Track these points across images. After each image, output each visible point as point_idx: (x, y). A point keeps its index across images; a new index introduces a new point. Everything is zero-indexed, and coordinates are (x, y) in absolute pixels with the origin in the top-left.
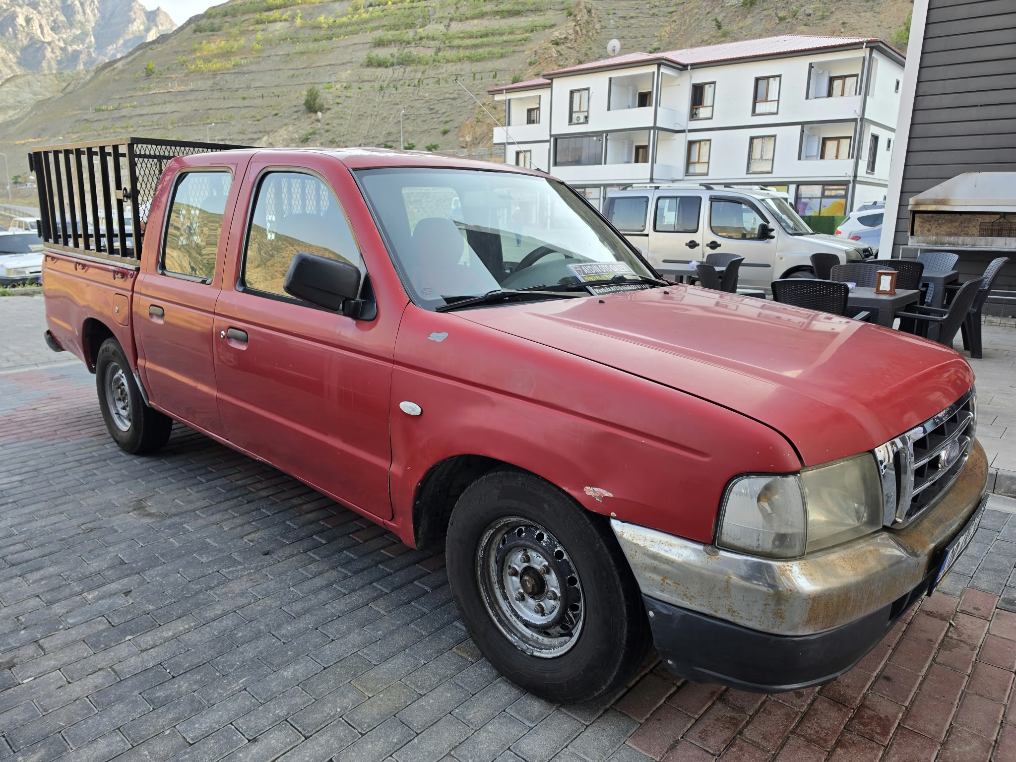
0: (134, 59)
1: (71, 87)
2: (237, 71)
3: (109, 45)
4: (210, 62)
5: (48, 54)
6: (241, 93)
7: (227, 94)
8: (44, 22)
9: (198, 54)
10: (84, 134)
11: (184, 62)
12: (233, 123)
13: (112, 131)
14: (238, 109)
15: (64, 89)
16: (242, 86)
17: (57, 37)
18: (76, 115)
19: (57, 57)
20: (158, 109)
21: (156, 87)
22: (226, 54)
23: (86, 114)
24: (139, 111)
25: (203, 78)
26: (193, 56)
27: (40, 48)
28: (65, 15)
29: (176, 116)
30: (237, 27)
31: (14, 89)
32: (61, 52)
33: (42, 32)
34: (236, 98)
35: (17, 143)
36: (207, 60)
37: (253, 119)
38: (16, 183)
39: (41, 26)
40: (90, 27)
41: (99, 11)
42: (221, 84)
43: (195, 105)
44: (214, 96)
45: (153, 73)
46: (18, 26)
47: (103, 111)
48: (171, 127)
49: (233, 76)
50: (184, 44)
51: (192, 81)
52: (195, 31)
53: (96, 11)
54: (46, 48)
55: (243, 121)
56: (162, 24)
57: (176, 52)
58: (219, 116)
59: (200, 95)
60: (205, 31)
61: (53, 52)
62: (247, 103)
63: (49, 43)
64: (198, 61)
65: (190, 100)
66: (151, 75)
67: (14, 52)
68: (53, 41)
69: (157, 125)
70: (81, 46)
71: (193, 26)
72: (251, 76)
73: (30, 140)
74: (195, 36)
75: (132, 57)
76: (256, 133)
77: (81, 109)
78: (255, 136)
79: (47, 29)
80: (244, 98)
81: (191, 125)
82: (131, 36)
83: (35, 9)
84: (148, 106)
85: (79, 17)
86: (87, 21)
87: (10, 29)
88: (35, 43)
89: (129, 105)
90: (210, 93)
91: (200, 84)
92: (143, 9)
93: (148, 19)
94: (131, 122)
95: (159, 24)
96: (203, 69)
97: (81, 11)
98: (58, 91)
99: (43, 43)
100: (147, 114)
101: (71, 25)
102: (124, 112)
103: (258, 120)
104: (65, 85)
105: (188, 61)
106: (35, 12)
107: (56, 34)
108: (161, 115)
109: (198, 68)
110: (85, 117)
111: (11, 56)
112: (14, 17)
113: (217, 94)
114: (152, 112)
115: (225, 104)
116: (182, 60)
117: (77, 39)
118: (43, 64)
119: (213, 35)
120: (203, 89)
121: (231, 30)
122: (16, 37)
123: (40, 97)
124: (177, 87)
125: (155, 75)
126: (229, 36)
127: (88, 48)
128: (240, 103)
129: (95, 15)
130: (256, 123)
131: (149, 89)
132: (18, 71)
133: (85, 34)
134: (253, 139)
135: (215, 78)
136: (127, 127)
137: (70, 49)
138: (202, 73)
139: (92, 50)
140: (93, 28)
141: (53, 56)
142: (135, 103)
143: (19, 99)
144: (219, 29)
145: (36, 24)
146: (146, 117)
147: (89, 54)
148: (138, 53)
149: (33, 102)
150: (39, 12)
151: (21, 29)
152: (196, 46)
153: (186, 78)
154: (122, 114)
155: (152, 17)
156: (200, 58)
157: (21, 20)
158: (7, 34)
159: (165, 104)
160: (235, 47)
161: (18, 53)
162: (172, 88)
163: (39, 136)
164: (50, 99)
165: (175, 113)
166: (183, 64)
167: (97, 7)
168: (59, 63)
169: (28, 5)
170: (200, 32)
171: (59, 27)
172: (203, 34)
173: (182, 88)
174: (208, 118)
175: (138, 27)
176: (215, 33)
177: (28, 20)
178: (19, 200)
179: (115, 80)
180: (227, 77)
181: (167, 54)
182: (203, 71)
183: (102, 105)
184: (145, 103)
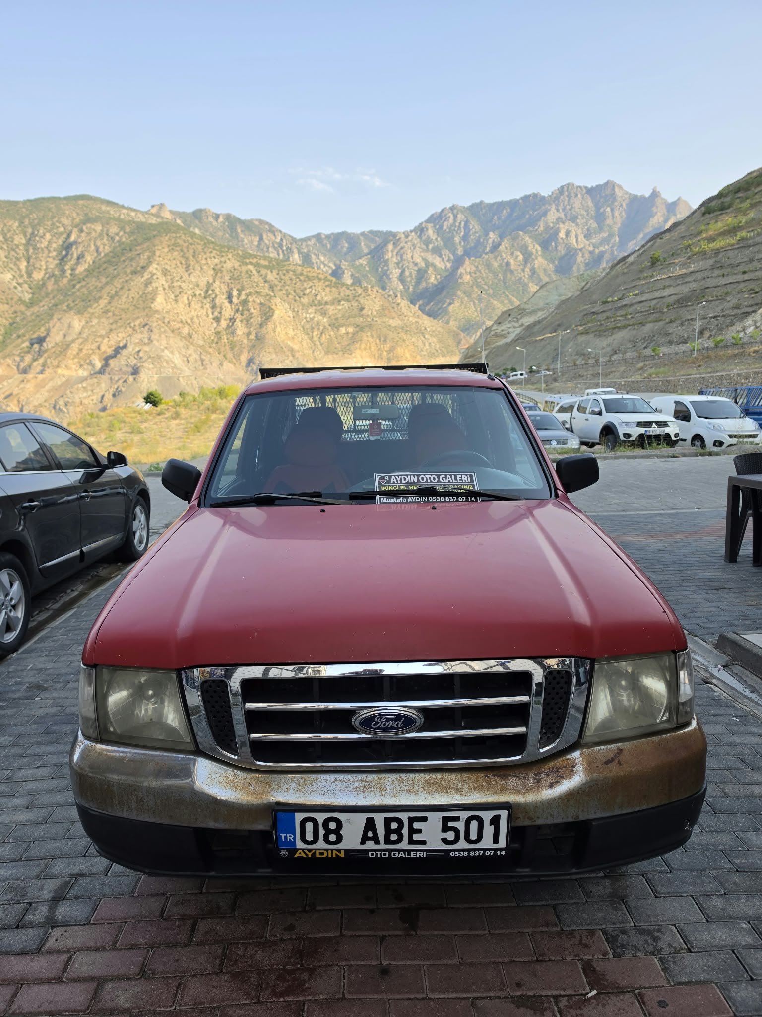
0: (645, 251)
1: (588, 286)
2: (741, 245)
3: (630, 241)
4: (714, 241)
5: (579, 259)
6: (742, 268)
7: (725, 271)
8: (580, 232)
9: (704, 235)
10: (589, 325)
11: (689, 245)
12: (728, 299)
13: (613, 320)
14: (737, 284)
15: (583, 288)
16: (745, 259)
17: (588, 243)
18: (586, 310)
19: (585, 260)
20: (657, 294)
21: (659, 274)
22: (732, 231)
23: (593, 307)
24: (639, 299)
25: (706, 259)
26: (699, 239)
27: (574, 255)
28: (597, 223)
29: (673, 298)
30: (748, 201)
31: (545, 294)
32: (589, 255)
33: (577, 242)
34: (736, 274)
35: (538, 339)
36: (711, 240)
37: (752, 292)
38: (531, 372)
39: (577, 236)
40: (616, 229)
41: (625, 213)
42: (722, 261)
43: (693, 285)
44: (713, 275)
45: (658, 261)
46: (560, 240)
47: (609, 302)
48: (665, 310)
49: (736, 252)
50: (692, 228)
51: (694, 263)
52: (704, 214)
53: (623, 213)
54: (578, 254)
55: (739, 296)
56: (680, 213)
57: (683, 238)
58: (715, 294)
59: (699, 276)
60: (714, 211)
61: (583, 257)
62: (746, 277)
63: (581, 250)
64: (702, 242)
65: (689, 282)
66: (655, 263)
67: (553, 262)
68: (584, 247)
69: (654, 310)
70: (606, 247)
71: (703, 209)
72: (755, 249)
73: (549, 335)
74: (703, 218)
75: (644, 249)
76: (752, 306)
77: (591, 304)
78: (750, 310)
79: (581, 238)
80: (744, 272)
81: (686, 306)
82: (651, 229)
83: (574, 222)
84: (649, 293)
85: (609, 222)
86: (615, 223)
87: (553, 244)
88: (570, 252)
89: (631, 294)
90: (710, 272)
91: (701, 264)
92: (665, 201)
93: (668, 211)
94: (630, 310)
95: (677, 213)
96: (707, 249)
97: (610, 216)
98: (578, 290)
99: (576, 250)
100: (646, 301)
101: (601, 229)
102: (626, 301)
103: (756, 293)
104: (583, 284)
105: (693, 244)
106: (574, 225)
107: (588, 240)
108: (658, 300)
109: (701, 250)
110: (593, 310)
111: (551, 265)
112: (557, 232)
113: (717, 272)
114: (651, 298)
115: (722, 281)
116: (687, 244)
117: (605, 241)
118: (574, 268)
119: (722, 214)
120: (703, 268)
121: (742, 205)
122: (556, 250)
123: (563, 298)
124: (679, 272)
125: (659, 263)
126: (739, 210)
127: (612, 247)
128: (740, 277)
129: (621, 217)
130: (753, 296)
131: (652, 276)
132: (554, 277)
133: (611, 235)
134: (747, 313)
135: (718, 256)
136: (626, 315)
137: (597, 251)
138: (704, 253)
139: (615, 248)
140: (619, 229)
141: (583, 259)
142: (637, 292)
143: (547, 301)
144: (729, 207)
145: (573, 235)
146: (644, 304)
147: (612, 252)
148: (649, 244)
149: (557, 303)
150: (577, 225)
151: (561, 241)
152: (703, 228)
153: (688, 261)
154: (624, 304)
155: (672, 207)
156: (704, 239)
157: (562, 235)
158: (550, 248)
159: (664, 289)
160: (744, 221)
161: (556, 262)
162: (673, 272)
163: (555, 331)
164: (570, 298)
165: (672, 297)
166: (688, 247)
167: (625, 210)
168: (587, 265)
169: (569, 220)
170: (709, 213)
171: (591, 233)
172: (712, 215)
173: (683, 271)
174: (704, 297)
175: (658, 220)
176: (724, 212)
177: (568, 233)
178: (530, 386)
179: (624, 273)
180: (730, 254)
181: (674, 240)
182: (706, 251)
183: (608, 298)
184: (646, 291)
